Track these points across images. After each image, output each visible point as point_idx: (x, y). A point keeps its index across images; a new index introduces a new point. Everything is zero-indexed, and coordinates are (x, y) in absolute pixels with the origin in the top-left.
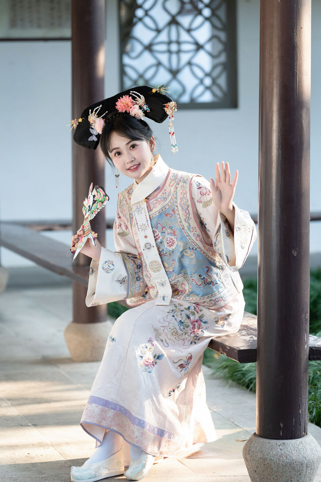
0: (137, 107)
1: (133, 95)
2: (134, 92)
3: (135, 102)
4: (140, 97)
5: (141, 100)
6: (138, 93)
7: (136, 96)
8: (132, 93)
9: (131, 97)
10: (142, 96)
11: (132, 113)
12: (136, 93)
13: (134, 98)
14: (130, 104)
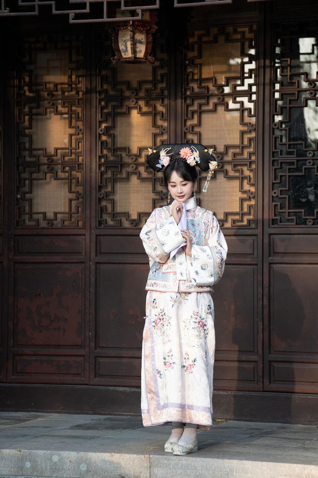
0: (193, 157)
1: (193, 149)
2: (194, 147)
3: (192, 154)
4: (196, 152)
5: (196, 154)
6: (196, 149)
7: (194, 150)
8: (192, 147)
9: (191, 150)
10: (198, 151)
11: (188, 162)
12: (195, 148)
13: (192, 151)
14: (189, 154)
